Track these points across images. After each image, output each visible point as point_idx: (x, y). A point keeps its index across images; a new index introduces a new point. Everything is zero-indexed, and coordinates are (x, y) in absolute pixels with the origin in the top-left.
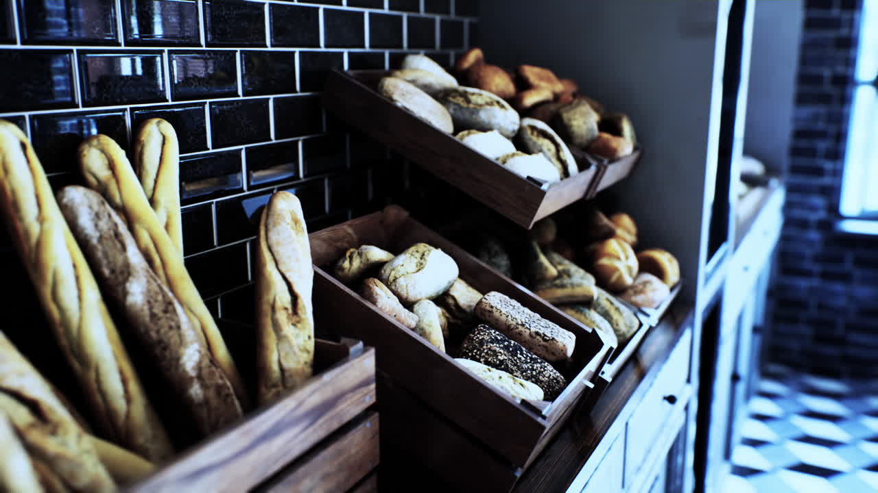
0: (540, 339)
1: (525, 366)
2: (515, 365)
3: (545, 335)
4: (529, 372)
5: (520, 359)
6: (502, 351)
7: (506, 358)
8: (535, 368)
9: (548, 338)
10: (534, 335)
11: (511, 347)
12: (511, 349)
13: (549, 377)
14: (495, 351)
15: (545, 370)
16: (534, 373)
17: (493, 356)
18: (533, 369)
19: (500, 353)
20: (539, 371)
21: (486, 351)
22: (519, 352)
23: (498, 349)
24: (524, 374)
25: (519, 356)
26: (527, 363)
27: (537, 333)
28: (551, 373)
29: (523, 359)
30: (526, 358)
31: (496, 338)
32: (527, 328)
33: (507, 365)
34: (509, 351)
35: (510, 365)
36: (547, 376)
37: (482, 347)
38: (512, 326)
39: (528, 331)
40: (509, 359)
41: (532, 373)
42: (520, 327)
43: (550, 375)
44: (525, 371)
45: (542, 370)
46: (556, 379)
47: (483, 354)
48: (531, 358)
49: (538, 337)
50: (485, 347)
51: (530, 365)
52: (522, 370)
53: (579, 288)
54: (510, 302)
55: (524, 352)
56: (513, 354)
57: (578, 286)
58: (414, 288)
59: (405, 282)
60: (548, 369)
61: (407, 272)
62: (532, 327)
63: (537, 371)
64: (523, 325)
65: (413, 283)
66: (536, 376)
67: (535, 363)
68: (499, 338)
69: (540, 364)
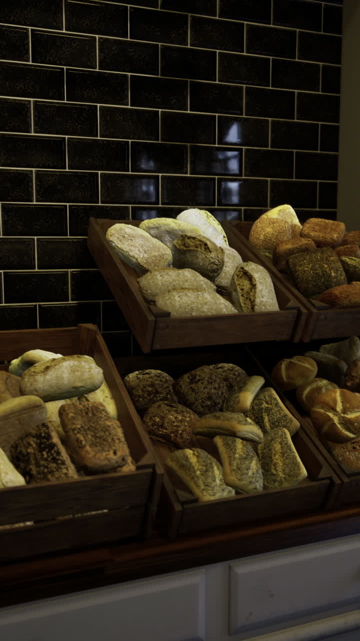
1: (42, 462)
2: (36, 459)
3: (81, 443)
5: (43, 455)
6: (34, 445)
7: (33, 451)
8: (49, 466)
9: (80, 446)
12: (43, 446)
14: (30, 444)
15: (57, 470)
17: (26, 448)
19: (32, 446)
21: (25, 442)
22: (47, 450)
23: (32, 443)
25: (44, 453)
26: (46, 460)
27: (77, 440)
31: (41, 434)
32: (74, 433)
33: (30, 458)
34: (39, 446)
37: (25, 439)
39: (73, 435)
44: (40, 467)
45: (55, 470)
47: (22, 444)
50: (27, 439)
51: (47, 463)
52: (38, 465)
53: (227, 422)
54: (97, 412)
55: (53, 452)
56: (41, 450)
57: (228, 420)
58: (31, 385)
59: (28, 378)
60: (61, 471)
61: (34, 372)
62: (80, 434)
63: (49, 470)
64: (74, 430)
65: (32, 380)
66: (46, 473)
67: (53, 462)
68: (43, 435)
69: (58, 464)
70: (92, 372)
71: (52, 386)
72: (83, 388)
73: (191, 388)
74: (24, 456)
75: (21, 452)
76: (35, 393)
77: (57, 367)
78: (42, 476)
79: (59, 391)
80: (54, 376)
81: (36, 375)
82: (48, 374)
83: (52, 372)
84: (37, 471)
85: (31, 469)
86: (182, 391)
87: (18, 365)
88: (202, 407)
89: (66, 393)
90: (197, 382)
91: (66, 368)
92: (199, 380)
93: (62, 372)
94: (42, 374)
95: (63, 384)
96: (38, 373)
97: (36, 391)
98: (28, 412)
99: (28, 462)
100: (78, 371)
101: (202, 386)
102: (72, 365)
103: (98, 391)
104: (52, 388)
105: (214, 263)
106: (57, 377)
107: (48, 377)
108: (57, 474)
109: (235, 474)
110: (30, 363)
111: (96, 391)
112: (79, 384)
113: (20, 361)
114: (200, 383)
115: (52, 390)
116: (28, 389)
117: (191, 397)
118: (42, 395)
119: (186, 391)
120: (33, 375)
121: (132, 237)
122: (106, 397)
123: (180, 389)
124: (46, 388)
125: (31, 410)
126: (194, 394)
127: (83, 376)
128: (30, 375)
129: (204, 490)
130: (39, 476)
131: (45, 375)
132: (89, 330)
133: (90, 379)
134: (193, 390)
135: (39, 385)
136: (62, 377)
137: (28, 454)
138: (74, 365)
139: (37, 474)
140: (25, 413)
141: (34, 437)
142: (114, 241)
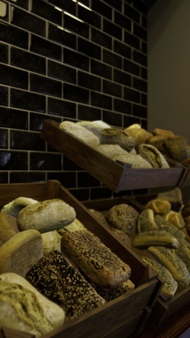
0: (93, 267)
1: (69, 287)
2: (62, 285)
3: (97, 264)
4: (71, 293)
5: (67, 280)
6: (56, 272)
7: (56, 278)
8: (77, 290)
9: (98, 267)
10: (90, 263)
11: (65, 270)
12: (64, 271)
13: (87, 301)
14: (51, 271)
15: (85, 293)
16: (75, 295)
17: (48, 275)
18: (75, 292)
19: (54, 273)
20: (80, 294)
21: (45, 270)
22: (69, 275)
23: (53, 270)
24: (66, 294)
25: (68, 278)
26: (72, 285)
27: (92, 262)
28: (91, 297)
29: (70, 281)
30: (73, 281)
31: (58, 261)
32: (87, 257)
33: (55, 284)
34: (61, 272)
35: (57, 285)
36: (86, 299)
37: (44, 266)
38: (78, 254)
39: (87, 259)
40: (58, 279)
41: (73, 294)
42: (82, 255)
43: (89, 299)
44: (67, 292)
45: (83, 293)
46: (94, 303)
47: (42, 272)
48: (78, 282)
49: (92, 265)
50: (46, 267)
51: (74, 288)
52: (65, 291)
53: (162, 237)
54: (91, 237)
55: (75, 276)
56: (64, 276)
57: (162, 235)
58: (30, 221)
59: (26, 217)
60: (89, 293)
61: (30, 212)
62: (91, 256)
63: (78, 294)
64: (85, 254)
65: (30, 218)
66: (76, 297)
67: (80, 286)
68: (60, 261)
69: (84, 287)
70: (70, 210)
71: (45, 222)
72: (66, 222)
73: (119, 218)
74: (48, 283)
75: (43, 280)
76: (33, 227)
77: (47, 207)
78: (72, 301)
79: (51, 225)
80: (47, 213)
81: (33, 214)
82: (42, 212)
83: (45, 210)
84: (65, 296)
85: (59, 296)
86: (114, 221)
87: (11, 208)
88: (127, 229)
89: (55, 226)
90: (121, 215)
91: (54, 207)
92: (122, 214)
93: (52, 210)
94: (38, 212)
95: (53, 219)
96: (33, 212)
97: (34, 226)
98: (33, 243)
99: (54, 289)
100: (62, 209)
101: (125, 217)
102: (57, 205)
103: (73, 223)
104: (46, 223)
105: (131, 142)
106: (49, 214)
107: (42, 215)
108: (86, 297)
109: (180, 272)
110: (22, 206)
111: (72, 223)
112: (64, 219)
113: (13, 205)
114: (123, 215)
115: (46, 224)
116: (27, 225)
117: (119, 224)
118: (38, 229)
119: (116, 220)
120: (30, 214)
121: (76, 129)
122: (80, 227)
123: (112, 220)
124: (41, 223)
125: (35, 241)
126: (121, 222)
127: (66, 212)
128: (28, 214)
129: (168, 287)
130: (69, 302)
131: (40, 213)
132: (56, 183)
133: (71, 214)
134: (120, 220)
135: (37, 220)
136: (52, 214)
137: (52, 281)
138: (58, 205)
139: (67, 300)
140: (31, 244)
141: (52, 264)
142: (67, 130)
